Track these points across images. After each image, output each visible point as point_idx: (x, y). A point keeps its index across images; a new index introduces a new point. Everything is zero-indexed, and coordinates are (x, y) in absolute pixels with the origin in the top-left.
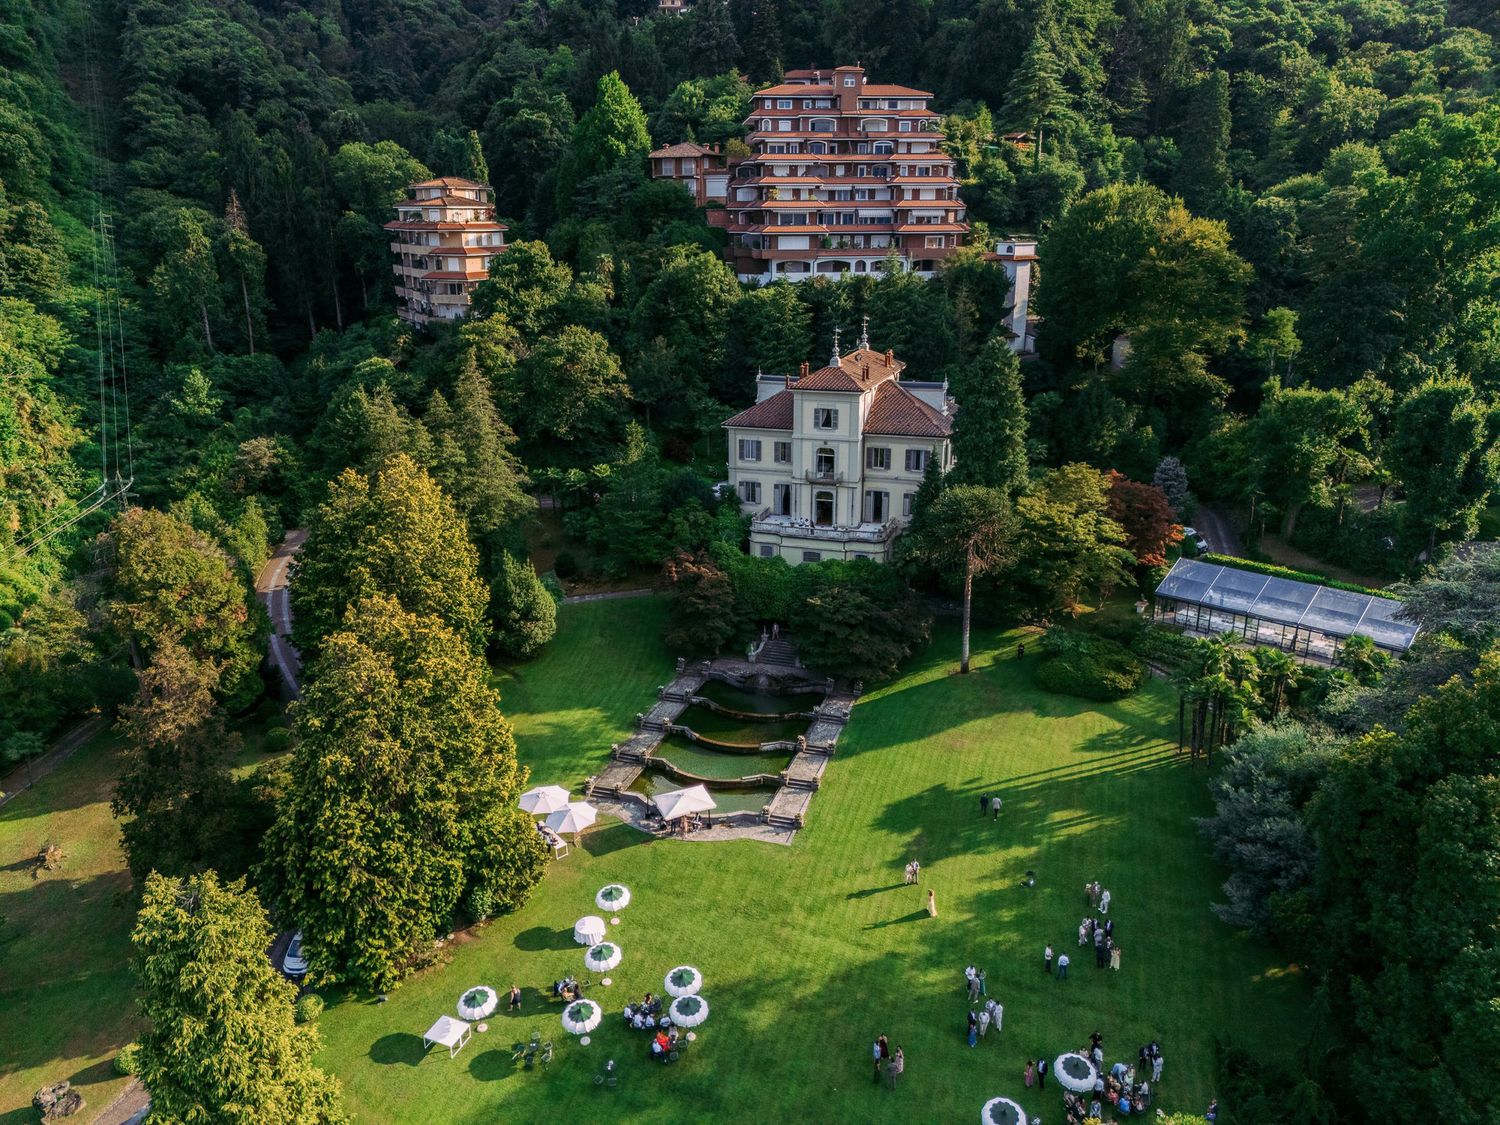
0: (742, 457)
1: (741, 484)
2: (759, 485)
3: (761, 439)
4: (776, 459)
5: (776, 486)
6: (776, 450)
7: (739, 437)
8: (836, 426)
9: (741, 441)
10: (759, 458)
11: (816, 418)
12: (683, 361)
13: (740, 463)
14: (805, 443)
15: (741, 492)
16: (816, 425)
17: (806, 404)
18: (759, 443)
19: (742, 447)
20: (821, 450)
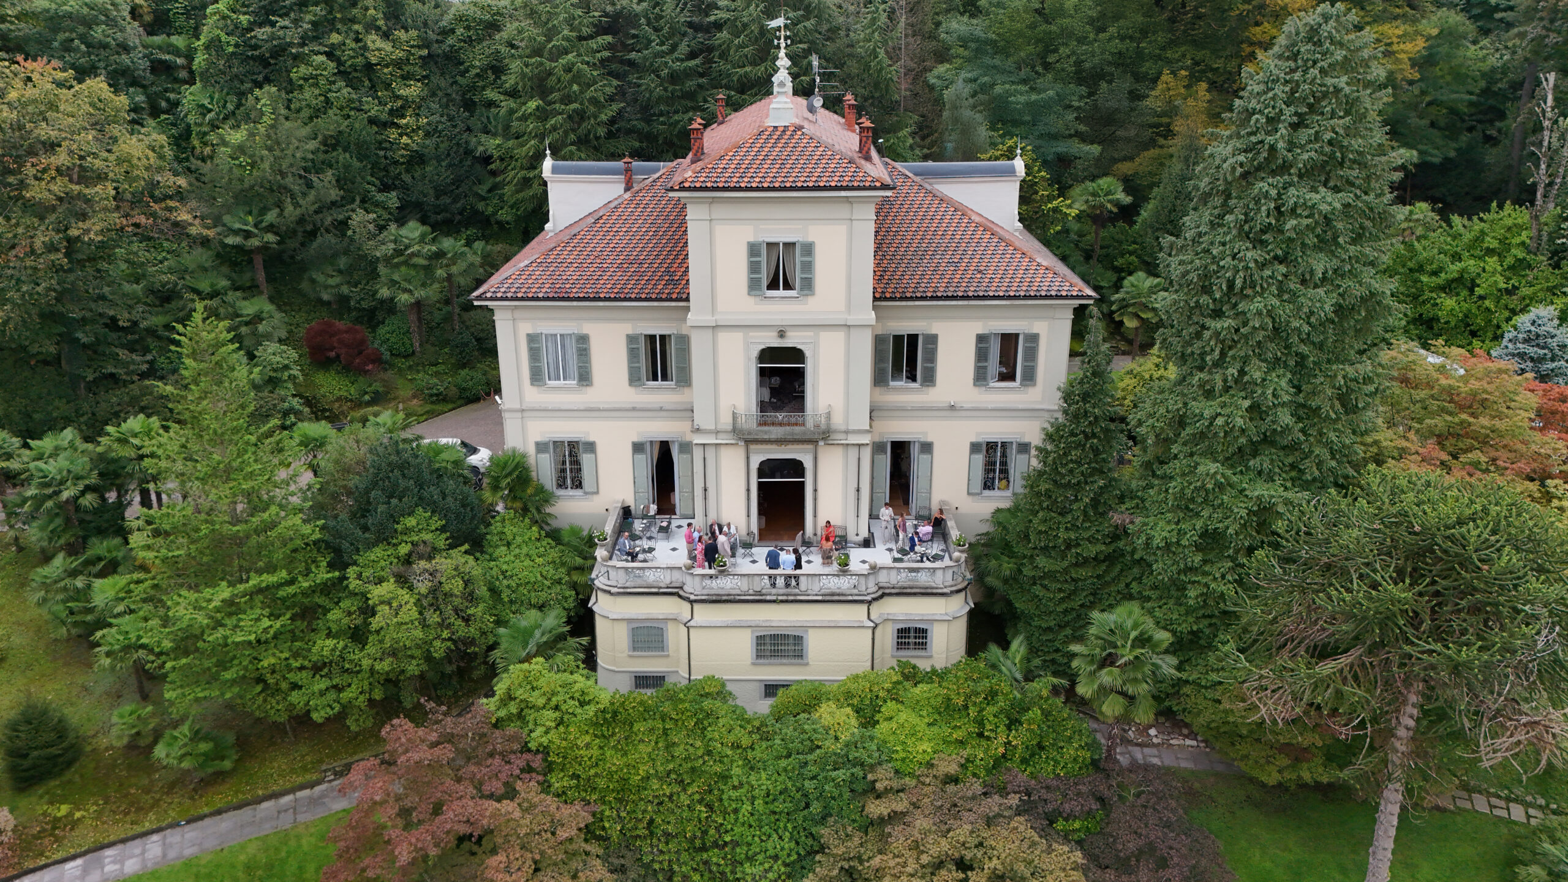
0: (536, 377)
1: (541, 447)
2: (591, 447)
3: (587, 328)
4: (634, 379)
5: (638, 448)
6: (633, 354)
7: (526, 328)
8: (808, 285)
9: (532, 339)
10: (585, 378)
11: (754, 268)
12: (332, 144)
13: (534, 396)
14: (723, 336)
15: (544, 470)
16: (753, 286)
17: (720, 230)
18: (583, 339)
19: (534, 354)
20: (767, 354)
